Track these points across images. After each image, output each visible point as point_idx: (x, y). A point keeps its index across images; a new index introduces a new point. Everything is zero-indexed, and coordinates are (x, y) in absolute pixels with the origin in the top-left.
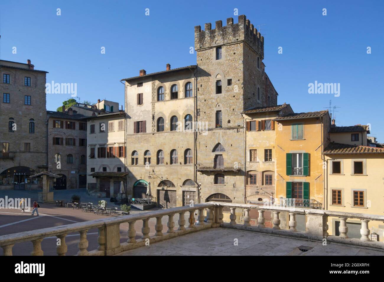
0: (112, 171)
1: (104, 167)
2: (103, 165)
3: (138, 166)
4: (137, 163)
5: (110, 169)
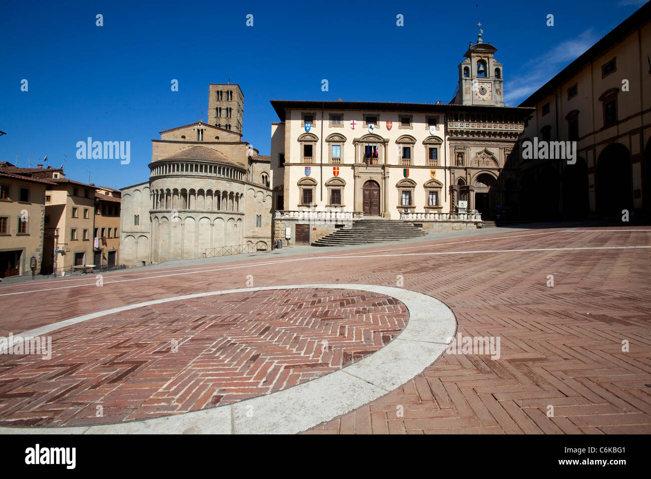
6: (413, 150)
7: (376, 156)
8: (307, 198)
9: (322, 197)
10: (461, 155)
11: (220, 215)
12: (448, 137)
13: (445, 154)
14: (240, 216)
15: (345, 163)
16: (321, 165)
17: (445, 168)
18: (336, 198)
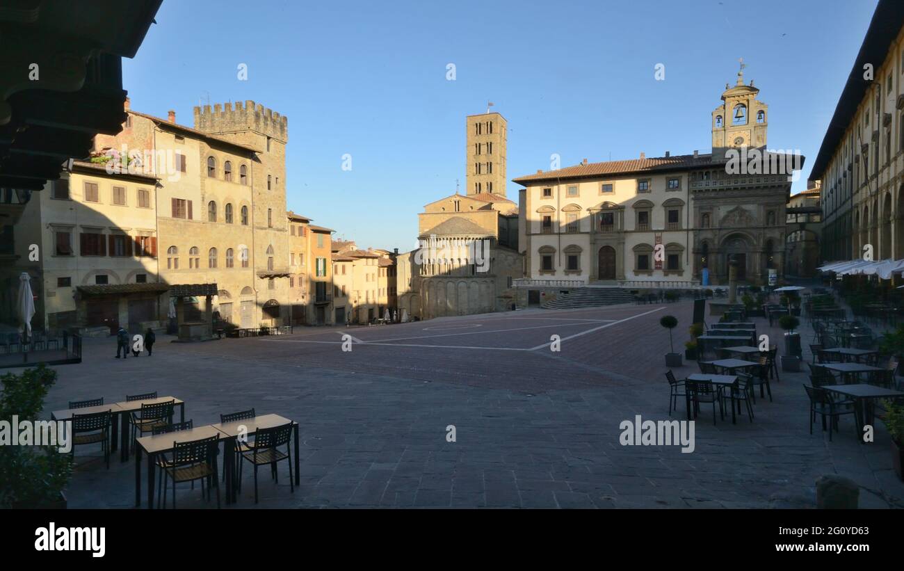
0: (123, 282)
1: (98, 274)
2: (98, 271)
3: (179, 272)
4: (176, 266)
5: (118, 278)
6: (651, 215)
7: (612, 222)
8: (547, 265)
9: (560, 262)
10: (706, 215)
11: (474, 279)
12: (692, 196)
13: (688, 217)
14: (492, 279)
15: (582, 231)
16: (559, 234)
17: (688, 230)
18: (573, 265)
